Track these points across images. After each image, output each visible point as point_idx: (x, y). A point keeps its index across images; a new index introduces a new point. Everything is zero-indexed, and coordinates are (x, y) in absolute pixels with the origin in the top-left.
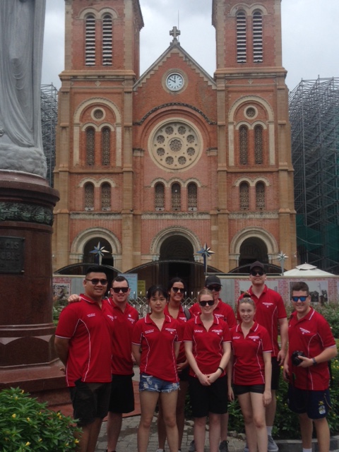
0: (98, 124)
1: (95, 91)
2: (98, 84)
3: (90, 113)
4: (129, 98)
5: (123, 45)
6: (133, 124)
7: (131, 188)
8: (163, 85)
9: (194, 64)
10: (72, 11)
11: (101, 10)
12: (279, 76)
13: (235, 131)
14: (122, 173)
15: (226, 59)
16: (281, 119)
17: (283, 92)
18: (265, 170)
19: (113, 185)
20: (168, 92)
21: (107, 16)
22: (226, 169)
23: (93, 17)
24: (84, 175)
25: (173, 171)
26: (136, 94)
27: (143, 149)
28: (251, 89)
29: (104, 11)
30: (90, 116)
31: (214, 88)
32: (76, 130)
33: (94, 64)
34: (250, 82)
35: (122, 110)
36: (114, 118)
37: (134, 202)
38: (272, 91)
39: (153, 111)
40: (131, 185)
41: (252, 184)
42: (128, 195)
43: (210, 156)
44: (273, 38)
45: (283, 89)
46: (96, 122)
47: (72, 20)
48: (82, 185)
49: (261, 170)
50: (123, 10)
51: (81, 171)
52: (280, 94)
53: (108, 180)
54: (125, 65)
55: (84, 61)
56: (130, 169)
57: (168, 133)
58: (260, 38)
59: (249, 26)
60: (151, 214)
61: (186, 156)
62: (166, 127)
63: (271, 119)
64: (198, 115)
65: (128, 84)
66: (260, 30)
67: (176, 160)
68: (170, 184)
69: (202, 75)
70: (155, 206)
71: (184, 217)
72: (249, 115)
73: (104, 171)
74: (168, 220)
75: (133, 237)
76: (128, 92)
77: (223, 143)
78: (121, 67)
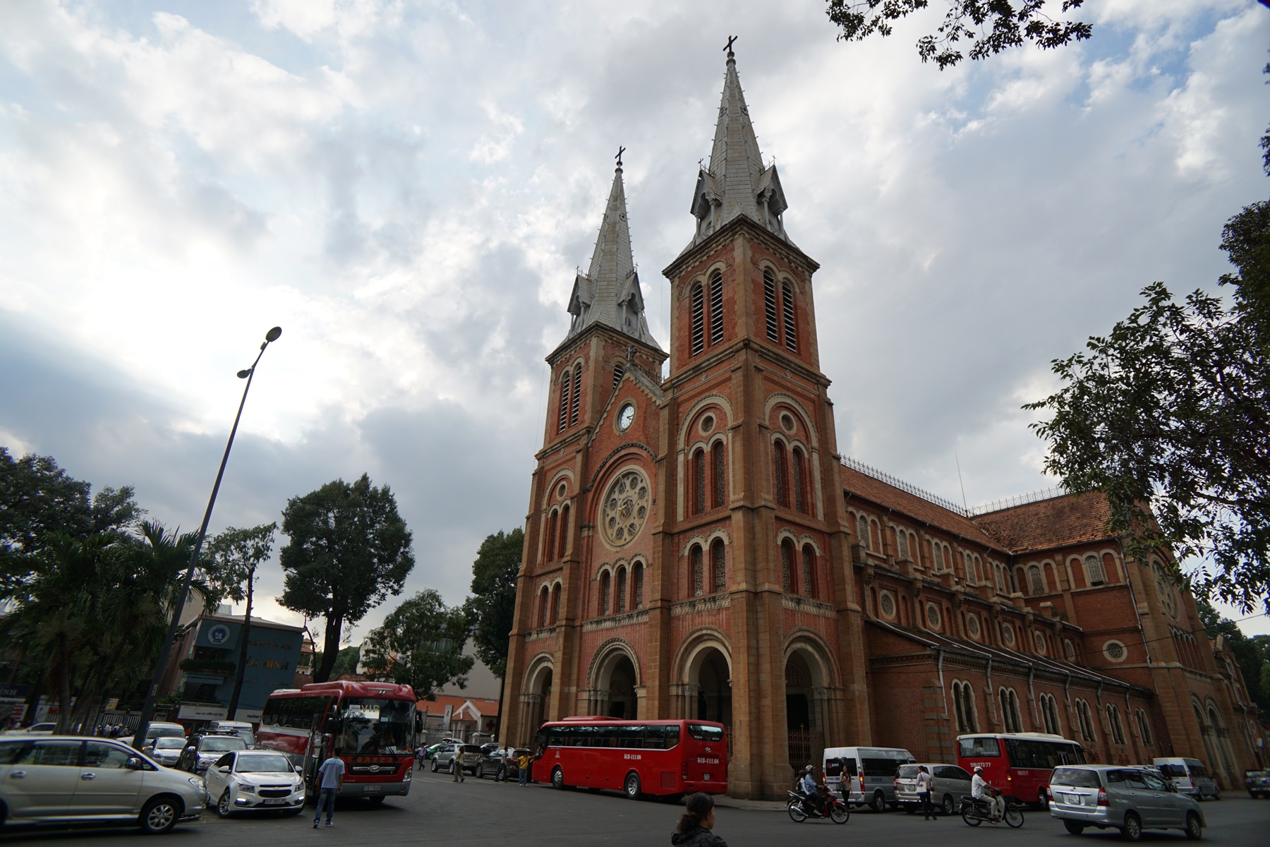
0: (561, 504)
1: (559, 462)
2: (562, 452)
3: (556, 492)
4: (580, 459)
5: (586, 395)
6: (584, 492)
7: (567, 586)
8: (614, 427)
11: (574, 364)
12: (738, 351)
13: (687, 463)
15: (678, 359)
16: (737, 419)
17: (739, 373)
18: (721, 515)
19: (562, 585)
20: (617, 434)
22: (661, 529)
24: (543, 577)
25: (618, 549)
26: (591, 449)
27: (592, 524)
28: (704, 388)
30: (555, 496)
31: (660, 407)
32: (543, 518)
33: (565, 429)
34: (703, 378)
37: (576, 607)
38: (731, 378)
39: (602, 467)
40: (568, 581)
42: (564, 598)
44: (733, 298)
46: (560, 502)
48: (539, 593)
50: (589, 353)
51: (540, 572)
53: (560, 580)
54: (586, 417)
55: (558, 430)
56: (569, 558)
57: (621, 492)
58: (721, 307)
59: (705, 299)
60: (591, 623)
61: (637, 522)
62: (619, 485)
63: (731, 423)
64: (644, 454)
65: (583, 442)
66: (721, 295)
67: (626, 531)
68: (615, 569)
69: (650, 395)
70: (602, 610)
71: (623, 623)
72: (705, 430)
73: (557, 567)
74: (608, 629)
75: (567, 663)
76: (578, 452)
77: (662, 488)
78: (583, 422)
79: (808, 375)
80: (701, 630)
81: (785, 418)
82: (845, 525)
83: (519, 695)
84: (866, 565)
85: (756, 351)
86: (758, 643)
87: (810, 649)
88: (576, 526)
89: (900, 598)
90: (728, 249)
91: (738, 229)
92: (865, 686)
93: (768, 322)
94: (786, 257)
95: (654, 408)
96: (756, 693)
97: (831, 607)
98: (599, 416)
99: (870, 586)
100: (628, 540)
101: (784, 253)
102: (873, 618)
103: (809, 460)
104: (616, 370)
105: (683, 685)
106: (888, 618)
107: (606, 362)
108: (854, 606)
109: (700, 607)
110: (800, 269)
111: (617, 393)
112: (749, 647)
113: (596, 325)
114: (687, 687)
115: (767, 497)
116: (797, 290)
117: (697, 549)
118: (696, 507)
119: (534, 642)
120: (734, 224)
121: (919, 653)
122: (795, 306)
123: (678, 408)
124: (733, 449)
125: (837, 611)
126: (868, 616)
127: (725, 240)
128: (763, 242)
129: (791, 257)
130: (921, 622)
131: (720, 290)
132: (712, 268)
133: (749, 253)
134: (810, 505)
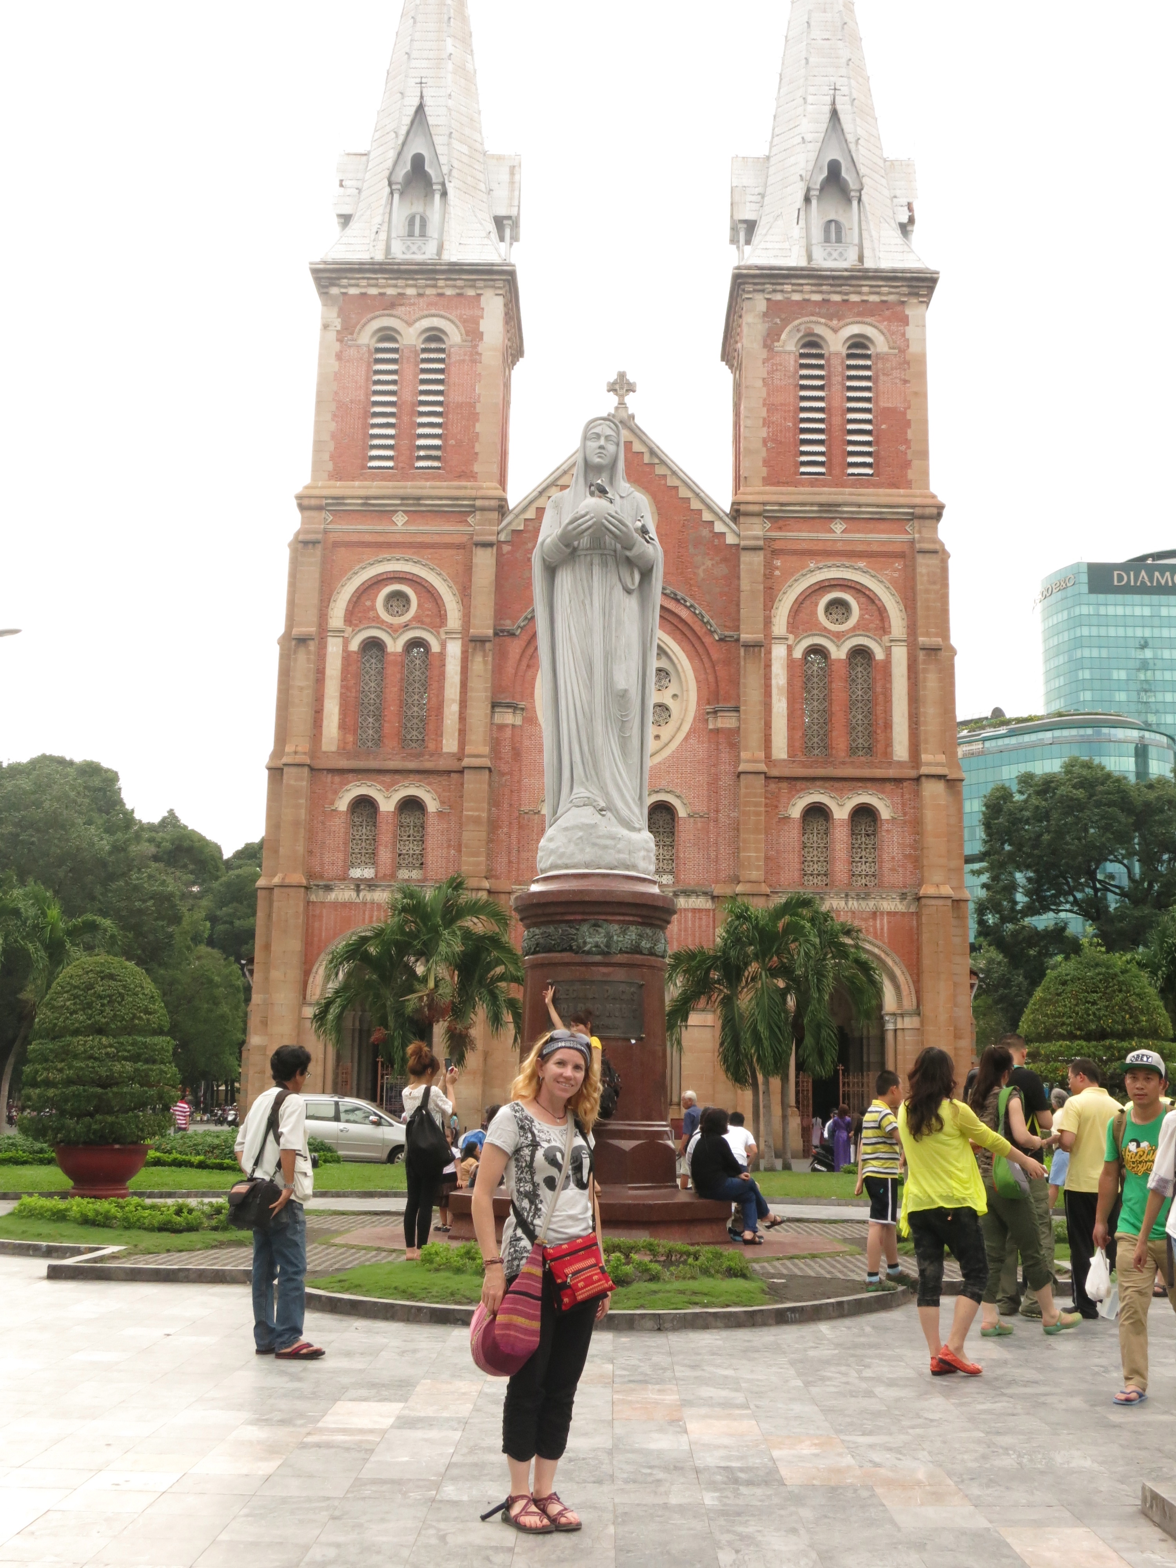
0: (394, 631)
1: (391, 539)
2: (400, 520)
3: (374, 601)
4: (484, 561)
5: (474, 417)
6: (496, 634)
7: (484, 815)
9: (674, 473)
10: (337, 324)
11: (415, 321)
12: (922, 517)
13: (791, 663)
14: (461, 772)
15: (766, 463)
16: (927, 634)
17: (933, 561)
18: (879, 773)
19: (432, 805)
21: (435, 336)
22: (762, 767)
23: (393, 339)
24: (350, 776)
26: (506, 548)
27: (522, 704)
28: (839, 546)
29: (426, 323)
30: (373, 608)
31: (730, 539)
32: (334, 647)
33: (390, 464)
34: (838, 527)
35: (465, 593)
36: (441, 616)
37: (491, 856)
38: (901, 555)
40: (485, 805)
41: (841, 812)
42: (474, 836)
43: (717, 731)
45: (935, 552)
46: (391, 626)
47: (337, 346)
48: (343, 804)
49: (867, 773)
50: (478, 324)
51: (344, 764)
52: (924, 565)
55: (365, 457)
56: (484, 762)
58: (866, 411)
59: (835, 379)
63: (899, 631)
65: (484, 525)
66: (867, 390)
69: (697, 505)
72: (833, 619)
73: (409, 765)
76: (482, 545)
77: (755, 695)
78: (467, 475)
88: (490, 700)
90: (892, 314)
91: (924, 291)
95: (706, 533)
117: (811, 811)
118: (803, 741)
120: (918, 279)
123: (772, 560)
131: (867, 378)
132: (855, 329)
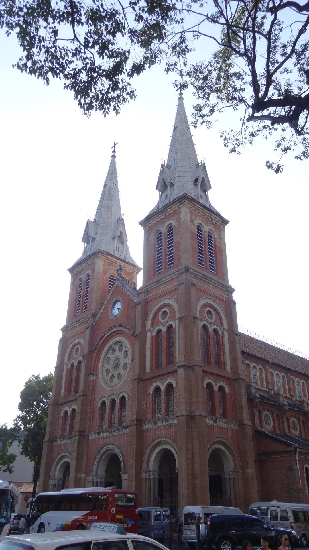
1: (76, 334)
2: (77, 328)
3: (73, 352)
4: (88, 333)
6: (90, 353)
8: (109, 314)
9: (126, 289)
10: (73, 282)
11: (85, 274)
13: (152, 337)
15: (147, 275)
18: (172, 369)
19: (77, 410)
20: (111, 318)
21: (88, 276)
22: (137, 377)
24: (64, 405)
25: (111, 388)
26: (95, 327)
27: (95, 372)
32: (65, 368)
33: (79, 313)
37: (85, 424)
39: (101, 338)
41: (163, 388)
42: (78, 418)
44: (179, 242)
45: (183, 284)
46: (75, 358)
47: (72, 287)
48: (62, 414)
49: (169, 370)
50: (94, 268)
51: (64, 401)
53: (75, 407)
54: (92, 307)
55: (75, 314)
56: (81, 394)
57: (113, 353)
58: (172, 246)
59: (163, 241)
60: (94, 434)
61: (122, 372)
62: (112, 349)
63: (177, 315)
64: (127, 331)
65: (90, 321)
66: (172, 239)
67: (116, 377)
68: (109, 401)
69: (131, 296)
70: (101, 426)
71: (113, 434)
72: (163, 319)
73: (73, 399)
74: (104, 438)
75: (79, 459)
76: (87, 328)
77: (137, 352)
78: (90, 310)
79: (222, 286)
80: (160, 438)
81: (209, 312)
82: (242, 374)
83: (49, 479)
84: (255, 397)
85: (192, 274)
86: (192, 446)
87: (222, 448)
88: (85, 374)
89: (275, 416)
90: (177, 213)
91: (183, 201)
92: (254, 470)
93: (199, 256)
94: (210, 217)
95: (133, 304)
96: (192, 476)
97: (234, 423)
98: (100, 306)
99: (258, 409)
100: (117, 383)
101: (209, 215)
102: (260, 429)
103: (222, 336)
104: (110, 278)
105: (149, 471)
106: (268, 427)
107: (104, 273)
108: (247, 422)
109: (159, 424)
110: (218, 224)
111: (111, 293)
112: (187, 449)
113: (99, 251)
114: (152, 473)
115: (198, 358)
116: (216, 237)
117: (157, 389)
118: (156, 364)
119: (59, 446)
120: (181, 198)
121: (285, 450)
122: (215, 246)
123: (147, 305)
124: (179, 331)
125: (239, 425)
126: (256, 427)
127: (176, 207)
128: (197, 209)
129: (213, 217)
130: (287, 430)
131: (172, 236)
132: (168, 223)
133: (189, 216)
134: (222, 363)
